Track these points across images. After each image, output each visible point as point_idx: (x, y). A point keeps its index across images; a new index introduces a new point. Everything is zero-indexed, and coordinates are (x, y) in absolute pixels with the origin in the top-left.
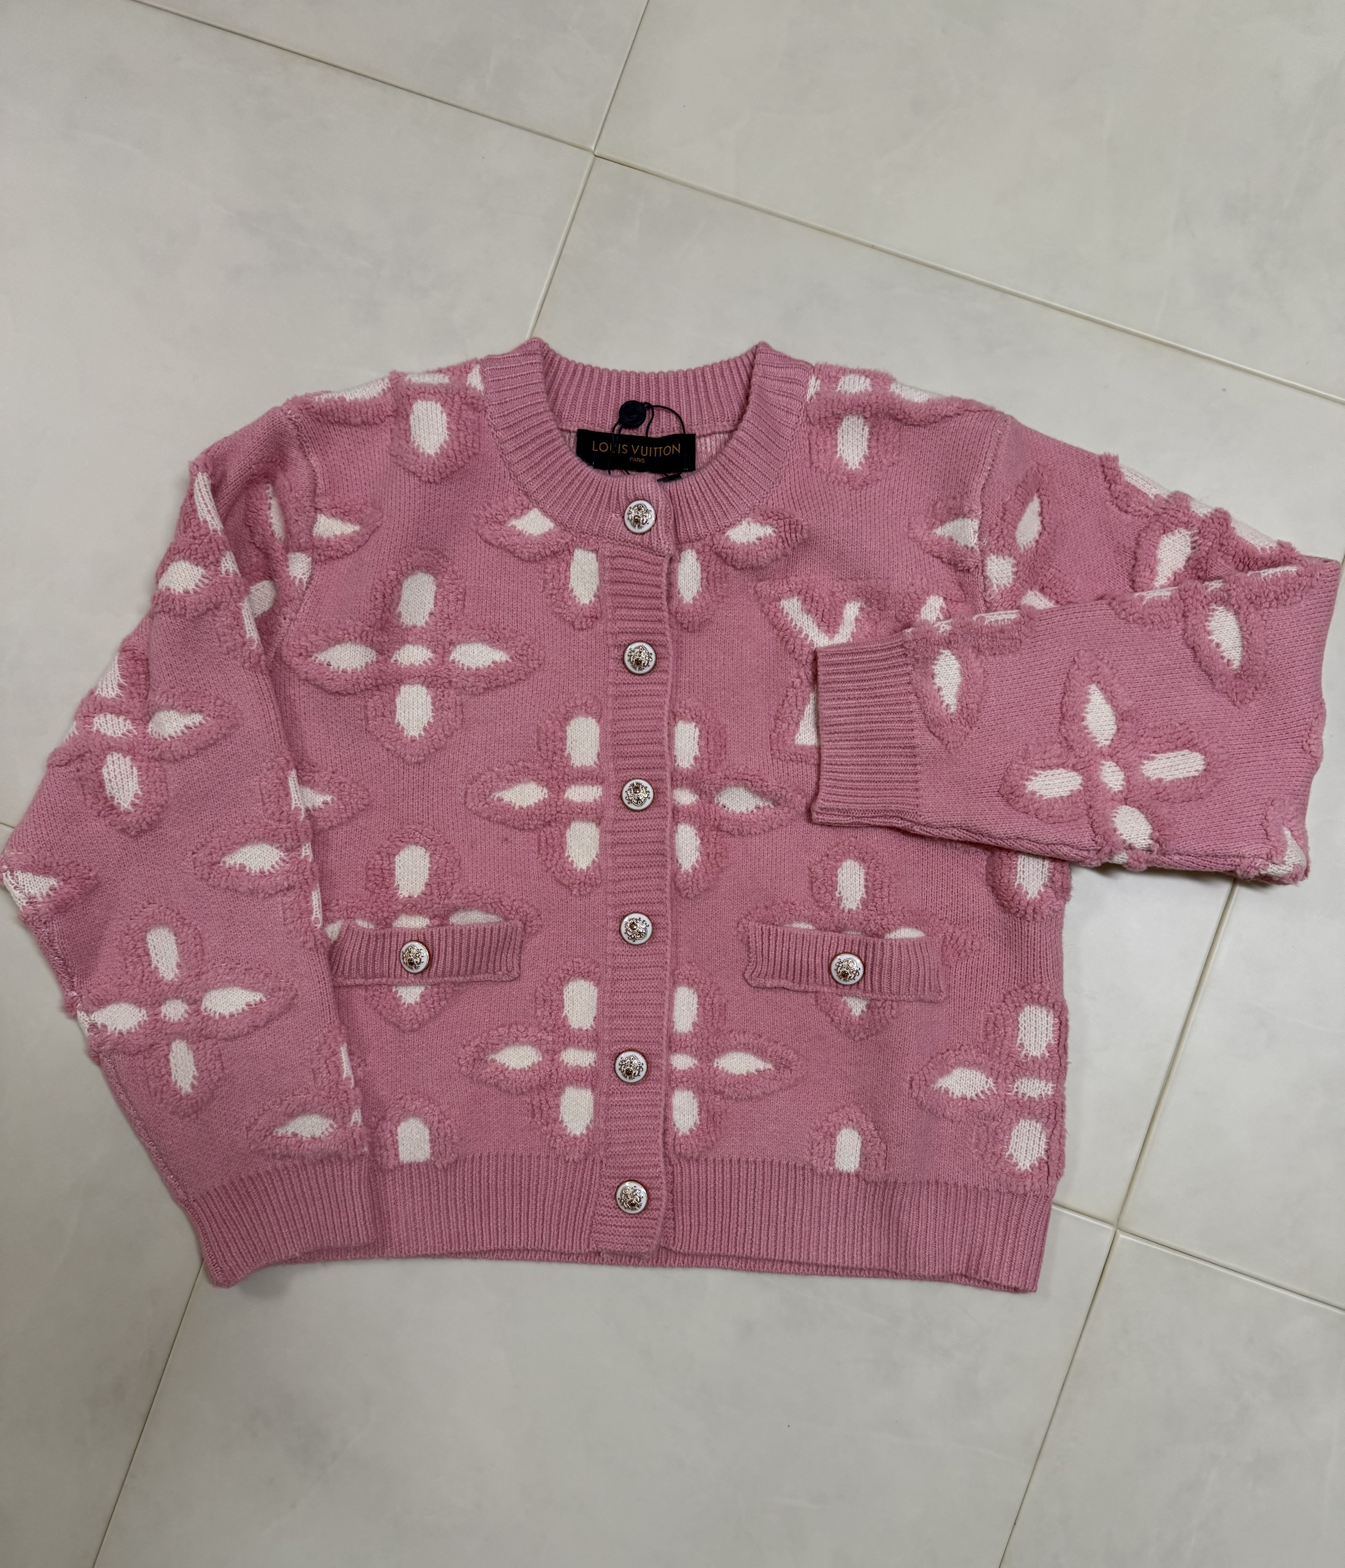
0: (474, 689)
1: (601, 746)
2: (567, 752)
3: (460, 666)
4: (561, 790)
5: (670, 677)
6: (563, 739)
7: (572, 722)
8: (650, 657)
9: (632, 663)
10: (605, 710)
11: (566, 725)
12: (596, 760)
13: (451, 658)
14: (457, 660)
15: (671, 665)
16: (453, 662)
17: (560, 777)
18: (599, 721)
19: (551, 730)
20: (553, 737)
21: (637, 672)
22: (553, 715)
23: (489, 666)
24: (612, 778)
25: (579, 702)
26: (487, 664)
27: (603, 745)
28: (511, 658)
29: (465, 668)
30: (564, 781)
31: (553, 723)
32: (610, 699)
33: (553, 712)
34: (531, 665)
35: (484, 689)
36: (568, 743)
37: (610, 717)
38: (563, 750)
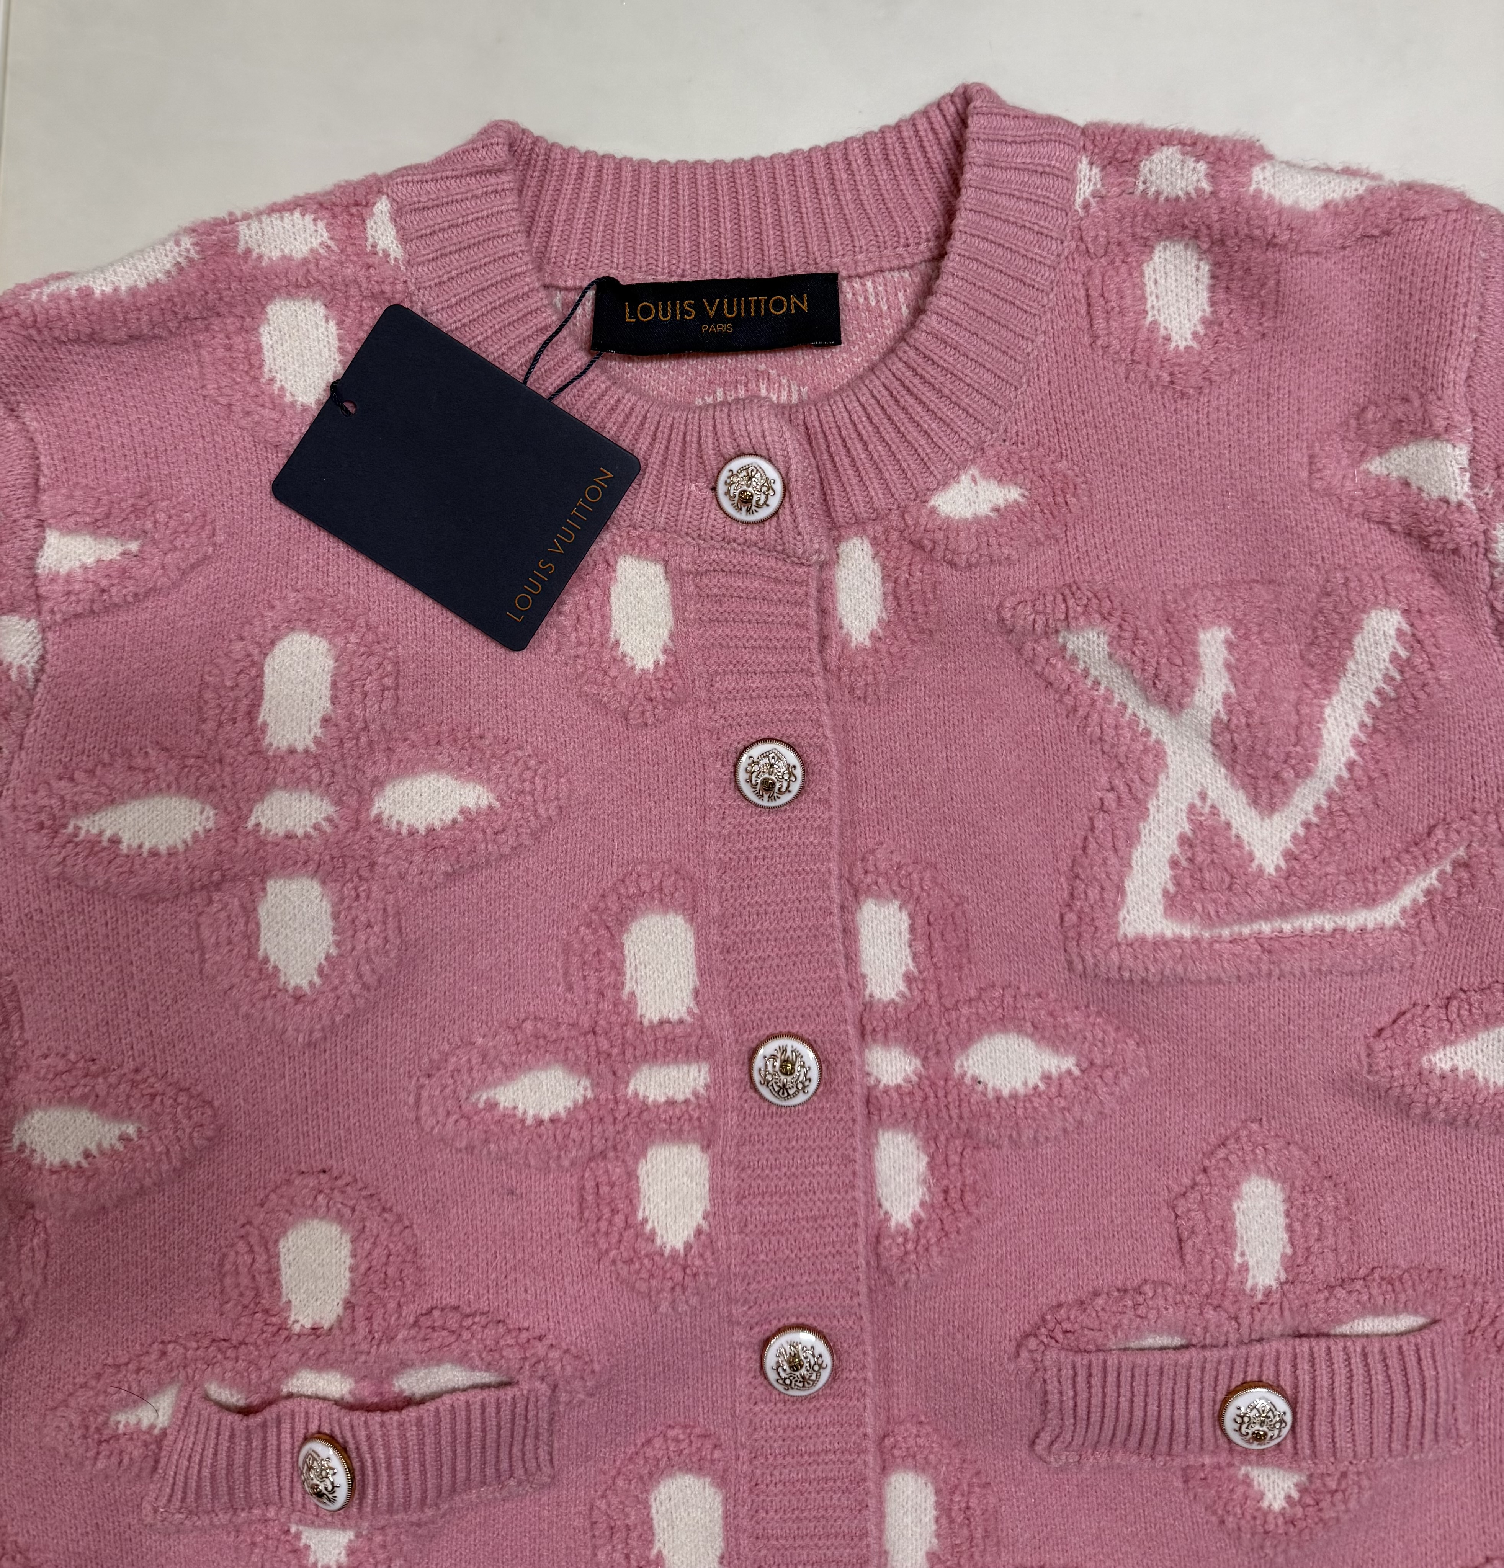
0: (425, 879)
1: (701, 972)
2: (627, 990)
3: (394, 827)
4: (619, 1078)
5: (834, 813)
6: (618, 968)
7: (635, 928)
8: (791, 774)
9: (753, 786)
10: (702, 895)
11: (621, 933)
12: (692, 1004)
13: (374, 812)
14: (385, 816)
15: (835, 788)
16: (378, 820)
17: (615, 1051)
18: (691, 920)
19: (592, 949)
20: (595, 964)
21: (765, 803)
22: (594, 917)
23: (454, 821)
24: (729, 1045)
25: (646, 885)
26: (449, 817)
27: (703, 971)
28: (499, 798)
29: (404, 831)
30: (626, 1063)
31: (595, 931)
32: (713, 870)
33: (595, 909)
34: (542, 811)
35: (446, 874)
36: (629, 970)
37: (716, 911)
38: (618, 986)
